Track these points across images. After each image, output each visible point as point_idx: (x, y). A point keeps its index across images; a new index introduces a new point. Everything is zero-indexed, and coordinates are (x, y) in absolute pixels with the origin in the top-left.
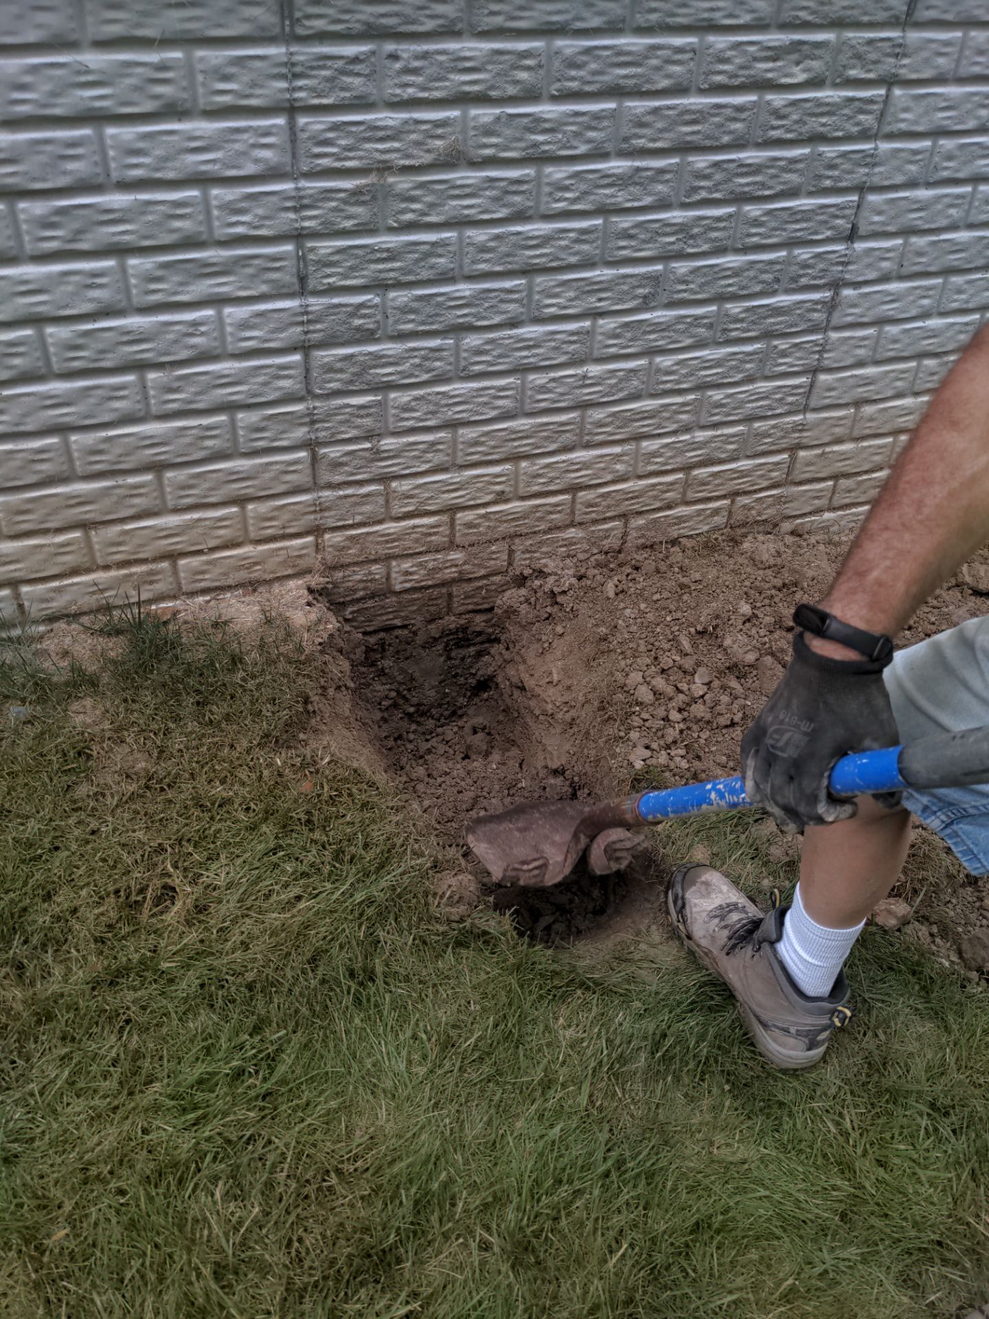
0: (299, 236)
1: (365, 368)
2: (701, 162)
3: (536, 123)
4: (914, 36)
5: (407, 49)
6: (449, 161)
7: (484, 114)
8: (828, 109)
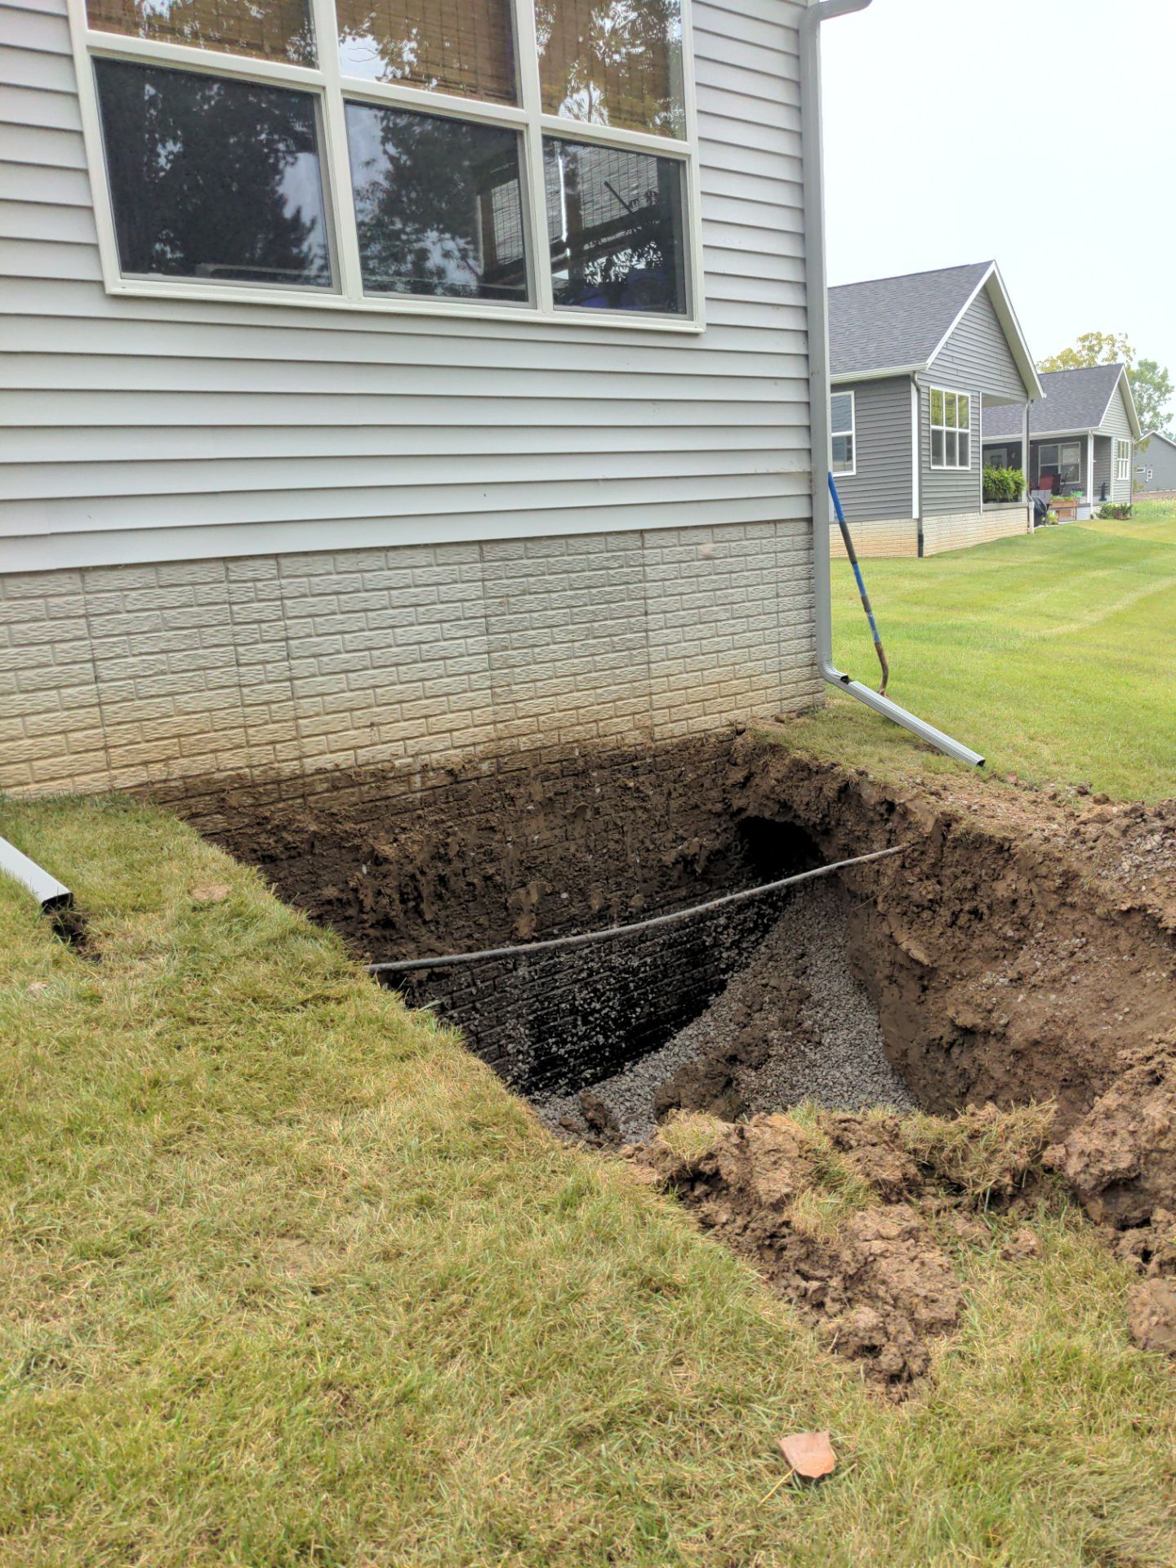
0: (486, 617)
1: (506, 660)
2: (594, 591)
3: (547, 582)
4: (646, 552)
5: (510, 563)
6: (524, 593)
7: (532, 579)
8: (627, 574)
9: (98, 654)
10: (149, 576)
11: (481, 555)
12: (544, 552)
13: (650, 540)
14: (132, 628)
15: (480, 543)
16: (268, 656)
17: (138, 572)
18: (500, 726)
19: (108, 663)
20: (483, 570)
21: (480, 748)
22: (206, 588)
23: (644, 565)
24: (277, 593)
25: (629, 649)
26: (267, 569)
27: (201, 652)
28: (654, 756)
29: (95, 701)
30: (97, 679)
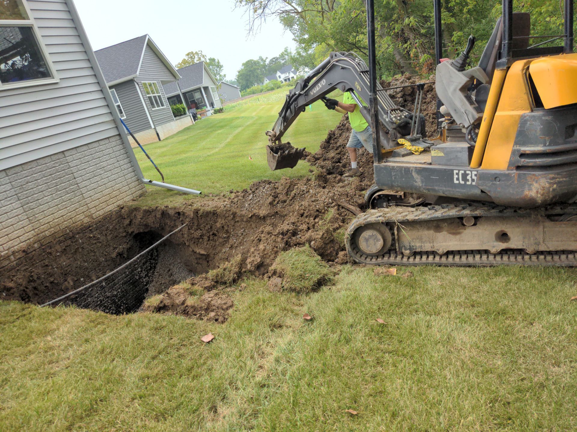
0: (16, 195)
1: (30, 207)
2: (53, 176)
3: (34, 177)
4: (67, 158)
5: (19, 174)
6: (27, 183)
7: (29, 178)
8: (63, 167)
11: (7, 174)
12: (30, 167)
13: (67, 154)
15: (4, 170)
18: (36, 230)
20: (9, 179)
21: (31, 240)
23: (68, 163)
25: (73, 192)
28: (96, 224)
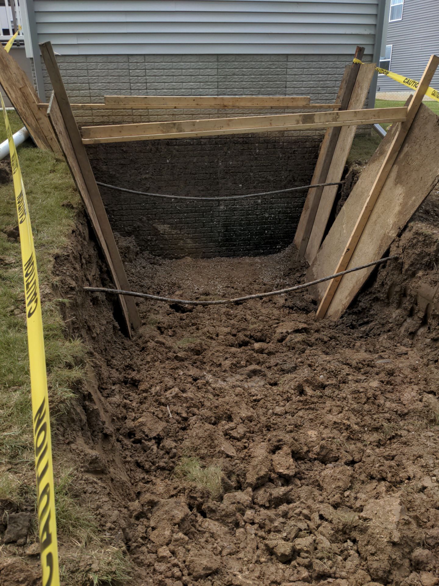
0: (218, 82)
2: (263, 76)
3: (243, 71)
4: (288, 63)
5: (229, 63)
6: (234, 74)
7: (237, 70)
8: (279, 71)
9: (90, 81)
10: (105, 59)
11: (218, 59)
12: (243, 60)
13: (290, 58)
14: (100, 74)
15: (218, 55)
16: (140, 88)
17: (102, 57)
19: (93, 84)
20: (218, 65)
22: (122, 64)
23: (287, 68)
24: (144, 67)
26: (141, 59)
27: (120, 84)
28: (283, 143)
29: (89, 95)
30: (90, 89)
